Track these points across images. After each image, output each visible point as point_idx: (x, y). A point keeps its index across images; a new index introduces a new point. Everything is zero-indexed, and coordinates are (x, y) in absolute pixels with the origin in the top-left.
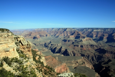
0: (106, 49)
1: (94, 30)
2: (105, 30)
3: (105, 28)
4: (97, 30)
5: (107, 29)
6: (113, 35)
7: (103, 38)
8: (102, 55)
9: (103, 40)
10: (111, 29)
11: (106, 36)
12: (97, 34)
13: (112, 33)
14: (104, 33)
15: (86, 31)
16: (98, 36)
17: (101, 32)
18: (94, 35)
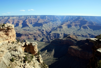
0: (21, 33)
1: (10, 18)
2: (20, 17)
3: (20, 16)
4: (12, 18)
5: (22, 16)
6: (26, 21)
7: (19, 24)
8: (19, 38)
9: (19, 26)
10: (25, 16)
11: (21, 22)
12: (14, 21)
13: (26, 20)
14: (19, 19)
15: (3, 19)
16: (14, 23)
17: (17, 19)
18: (11, 22)
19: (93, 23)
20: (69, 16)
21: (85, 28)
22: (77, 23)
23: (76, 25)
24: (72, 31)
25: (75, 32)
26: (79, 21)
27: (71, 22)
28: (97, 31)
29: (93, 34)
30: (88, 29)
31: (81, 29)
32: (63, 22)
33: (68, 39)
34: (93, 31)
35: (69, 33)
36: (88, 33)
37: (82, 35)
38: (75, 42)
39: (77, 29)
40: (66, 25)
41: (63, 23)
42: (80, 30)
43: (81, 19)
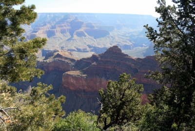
19: (93, 25)
20: (47, 14)
21: (80, 35)
22: (65, 26)
23: (63, 32)
24: (58, 43)
25: (63, 45)
26: (67, 22)
27: (53, 25)
28: (102, 38)
29: (96, 44)
30: (85, 36)
31: (73, 38)
32: (36, 26)
33: (57, 58)
34: (95, 40)
35: (53, 47)
36: (87, 44)
37: (77, 49)
38: (73, 64)
39: (67, 39)
40: (43, 33)
41: (37, 29)
42: (73, 40)
43: (71, 20)
